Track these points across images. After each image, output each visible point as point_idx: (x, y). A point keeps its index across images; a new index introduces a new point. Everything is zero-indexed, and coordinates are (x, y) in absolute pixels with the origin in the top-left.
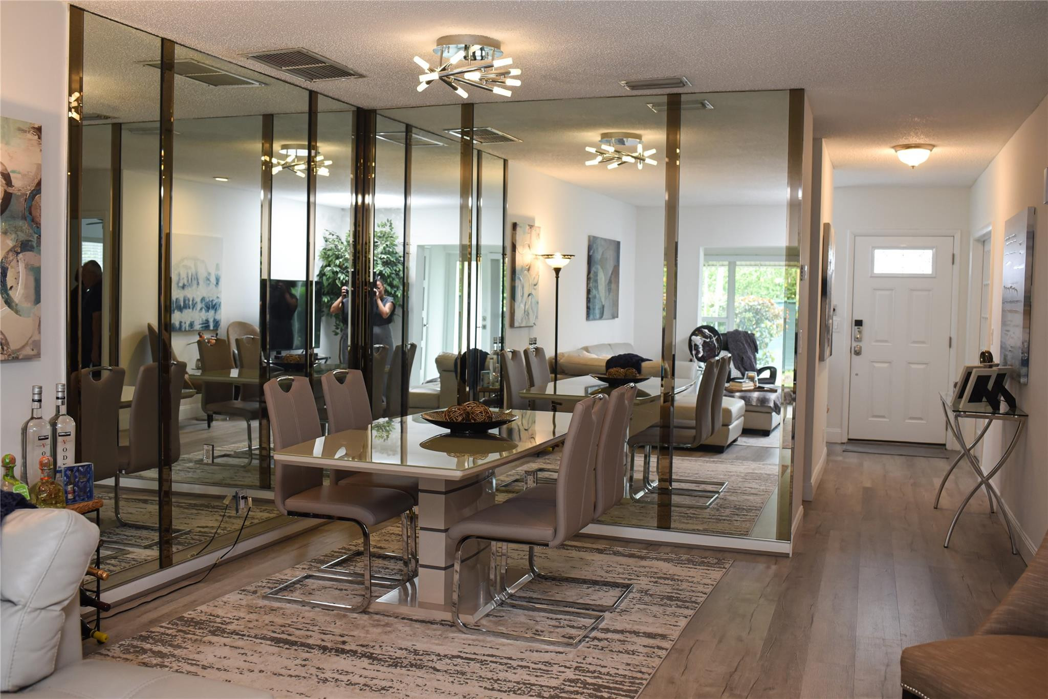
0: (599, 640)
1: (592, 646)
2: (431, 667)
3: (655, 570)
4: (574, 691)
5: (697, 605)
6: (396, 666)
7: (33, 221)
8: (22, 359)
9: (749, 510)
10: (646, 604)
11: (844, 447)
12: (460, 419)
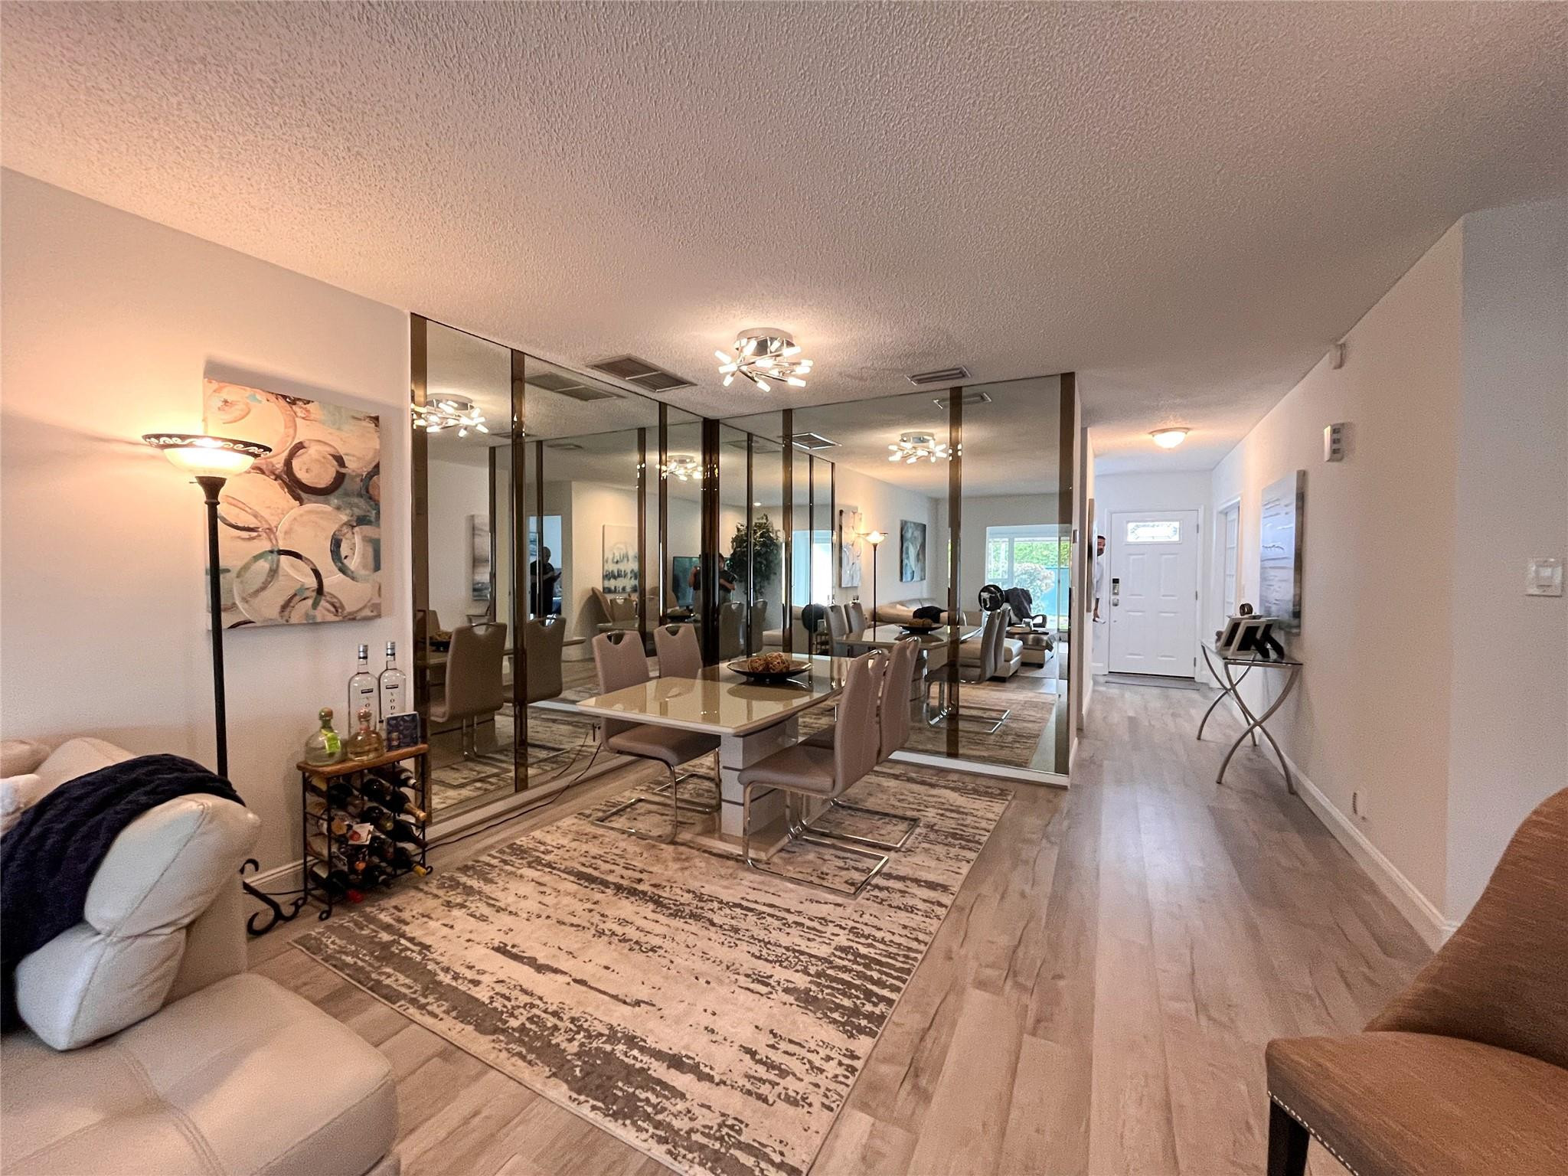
0: (881, 889)
1: (872, 898)
2: (709, 920)
3: (943, 801)
4: (845, 966)
5: (979, 847)
6: (676, 916)
7: (370, 498)
8: (360, 620)
9: (1028, 738)
10: (930, 842)
11: (1106, 679)
12: (761, 668)
